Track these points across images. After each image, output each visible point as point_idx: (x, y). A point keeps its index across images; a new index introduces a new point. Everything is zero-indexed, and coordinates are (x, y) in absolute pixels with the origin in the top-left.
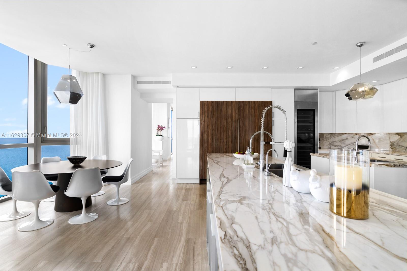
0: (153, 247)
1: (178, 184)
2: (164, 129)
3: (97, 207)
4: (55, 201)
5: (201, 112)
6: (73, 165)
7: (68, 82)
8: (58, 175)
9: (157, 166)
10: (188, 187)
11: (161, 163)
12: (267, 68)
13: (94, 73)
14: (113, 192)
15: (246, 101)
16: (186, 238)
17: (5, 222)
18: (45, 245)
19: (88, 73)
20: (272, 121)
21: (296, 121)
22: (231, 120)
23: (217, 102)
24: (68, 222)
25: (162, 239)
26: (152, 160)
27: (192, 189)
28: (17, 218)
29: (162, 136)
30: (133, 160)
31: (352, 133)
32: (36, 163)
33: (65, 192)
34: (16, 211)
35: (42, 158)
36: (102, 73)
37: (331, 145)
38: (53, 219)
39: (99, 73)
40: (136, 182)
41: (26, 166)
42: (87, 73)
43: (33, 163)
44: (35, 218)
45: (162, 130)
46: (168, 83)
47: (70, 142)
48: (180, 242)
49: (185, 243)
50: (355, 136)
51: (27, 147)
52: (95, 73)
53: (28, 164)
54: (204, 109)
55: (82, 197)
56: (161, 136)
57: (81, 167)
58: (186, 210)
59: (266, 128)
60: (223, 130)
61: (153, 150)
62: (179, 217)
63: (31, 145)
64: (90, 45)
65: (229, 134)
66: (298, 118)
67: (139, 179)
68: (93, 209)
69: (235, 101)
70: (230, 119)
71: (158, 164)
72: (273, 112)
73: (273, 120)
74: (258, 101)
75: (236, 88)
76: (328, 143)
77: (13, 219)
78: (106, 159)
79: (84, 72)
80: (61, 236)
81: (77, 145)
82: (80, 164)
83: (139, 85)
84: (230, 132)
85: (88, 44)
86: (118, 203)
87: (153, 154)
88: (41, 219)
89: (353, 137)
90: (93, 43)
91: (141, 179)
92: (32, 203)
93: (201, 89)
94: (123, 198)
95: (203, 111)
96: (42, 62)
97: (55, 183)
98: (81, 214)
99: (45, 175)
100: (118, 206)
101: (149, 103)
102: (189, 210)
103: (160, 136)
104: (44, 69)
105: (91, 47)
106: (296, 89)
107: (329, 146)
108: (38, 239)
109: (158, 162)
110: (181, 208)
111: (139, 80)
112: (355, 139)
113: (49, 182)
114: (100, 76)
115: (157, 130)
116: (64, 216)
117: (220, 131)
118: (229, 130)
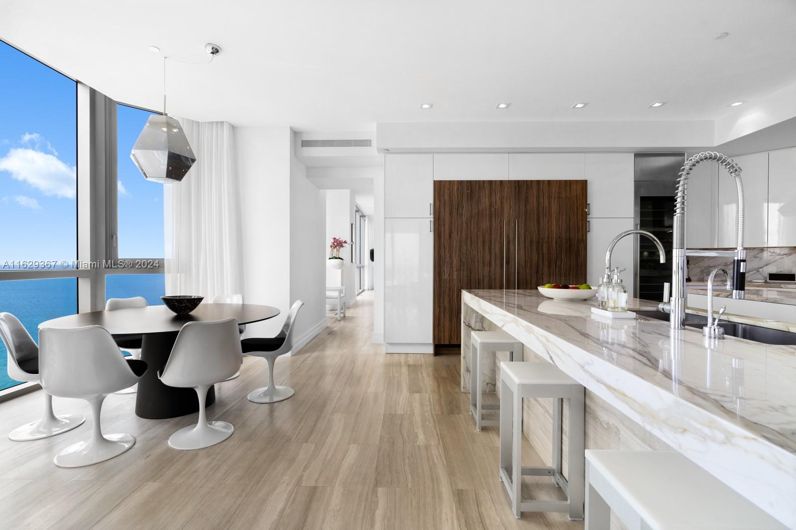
0: (379, 513)
1: (388, 355)
2: (344, 245)
3: (229, 407)
4: (136, 391)
5: (437, 204)
6: (175, 314)
7: (163, 131)
8: (143, 336)
9: (334, 318)
10: (411, 361)
11: (342, 313)
12: (586, 105)
13: (213, 122)
14: (257, 371)
15: (532, 181)
16: (452, 488)
17: (27, 442)
18: (117, 506)
19: (200, 124)
20: (588, 223)
21: (638, 221)
22: (501, 221)
23: (470, 182)
24: (168, 443)
25: (395, 491)
26: (327, 305)
27: (421, 366)
28: (54, 433)
29: (342, 259)
30: (303, 304)
31: (754, 248)
32: (94, 311)
33: (161, 375)
34: (52, 417)
35: (107, 300)
36: (230, 124)
37: (705, 274)
38: (133, 437)
39: (223, 122)
40: (301, 350)
41: (74, 317)
42: (198, 123)
43: (89, 311)
44: (92, 432)
45: (341, 248)
46: (365, 143)
47: (164, 267)
48: (440, 497)
49: (454, 503)
50: (760, 254)
51: (76, 278)
52: (214, 124)
53: (78, 313)
54: (442, 198)
55: (198, 386)
56: (340, 258)
57: (191, 318)
58: (426, 414)
59: (575, 236)
60: (484, 242)
61: (327, 286)
62: (416, 431)
63: (85, 274)
64: (211, 47)
65: (497, 249)
66: (641, 216)
67: (305, 344)
68: (219, 411)
69: (509, 181)
70: (498, 219)
71: (337, 314)
72: (588, 203)
73: (588, 220)
74: (556, 181)
75: (509, 153)
76: (699, 270)
77: (44, 435)
78: (241, 302)
79: (193, 121)
80: (154, 482)
81: (179, 274)
82: (191, 313)
83: (306, 149)
84: (498, 245)
85: (206, 46)
86: (271, 398)
87: (328, 293)
88: (105, 437)
89: (755, 257)
90: (218, 43)
91: (309, 345)
92: (85, 401)
93: (435, 155)
94: (281, 385)
95: (440, 201)
96: (105, 96)
97: (135, 354)
98: (197, 423)
99: (115, 336)
100: (271, 404)
101: (321, 190)
102: (431, 413)
103: (336, 258)
104: (110, 114)
105: (213, 53)
106: (640, 155)
107: (700, 275)
108: (99, 489)
109: (336, 310)
110: (414, 410)
111: (305, 138)
112: (760, 260)
113: (123, 352)
114: (226, 130)
115: (331, 246)
116: (157, 427)
117: (477, 243)
118: (495, 242)
